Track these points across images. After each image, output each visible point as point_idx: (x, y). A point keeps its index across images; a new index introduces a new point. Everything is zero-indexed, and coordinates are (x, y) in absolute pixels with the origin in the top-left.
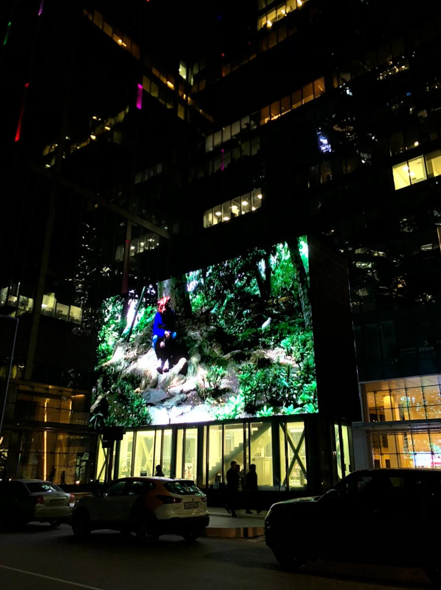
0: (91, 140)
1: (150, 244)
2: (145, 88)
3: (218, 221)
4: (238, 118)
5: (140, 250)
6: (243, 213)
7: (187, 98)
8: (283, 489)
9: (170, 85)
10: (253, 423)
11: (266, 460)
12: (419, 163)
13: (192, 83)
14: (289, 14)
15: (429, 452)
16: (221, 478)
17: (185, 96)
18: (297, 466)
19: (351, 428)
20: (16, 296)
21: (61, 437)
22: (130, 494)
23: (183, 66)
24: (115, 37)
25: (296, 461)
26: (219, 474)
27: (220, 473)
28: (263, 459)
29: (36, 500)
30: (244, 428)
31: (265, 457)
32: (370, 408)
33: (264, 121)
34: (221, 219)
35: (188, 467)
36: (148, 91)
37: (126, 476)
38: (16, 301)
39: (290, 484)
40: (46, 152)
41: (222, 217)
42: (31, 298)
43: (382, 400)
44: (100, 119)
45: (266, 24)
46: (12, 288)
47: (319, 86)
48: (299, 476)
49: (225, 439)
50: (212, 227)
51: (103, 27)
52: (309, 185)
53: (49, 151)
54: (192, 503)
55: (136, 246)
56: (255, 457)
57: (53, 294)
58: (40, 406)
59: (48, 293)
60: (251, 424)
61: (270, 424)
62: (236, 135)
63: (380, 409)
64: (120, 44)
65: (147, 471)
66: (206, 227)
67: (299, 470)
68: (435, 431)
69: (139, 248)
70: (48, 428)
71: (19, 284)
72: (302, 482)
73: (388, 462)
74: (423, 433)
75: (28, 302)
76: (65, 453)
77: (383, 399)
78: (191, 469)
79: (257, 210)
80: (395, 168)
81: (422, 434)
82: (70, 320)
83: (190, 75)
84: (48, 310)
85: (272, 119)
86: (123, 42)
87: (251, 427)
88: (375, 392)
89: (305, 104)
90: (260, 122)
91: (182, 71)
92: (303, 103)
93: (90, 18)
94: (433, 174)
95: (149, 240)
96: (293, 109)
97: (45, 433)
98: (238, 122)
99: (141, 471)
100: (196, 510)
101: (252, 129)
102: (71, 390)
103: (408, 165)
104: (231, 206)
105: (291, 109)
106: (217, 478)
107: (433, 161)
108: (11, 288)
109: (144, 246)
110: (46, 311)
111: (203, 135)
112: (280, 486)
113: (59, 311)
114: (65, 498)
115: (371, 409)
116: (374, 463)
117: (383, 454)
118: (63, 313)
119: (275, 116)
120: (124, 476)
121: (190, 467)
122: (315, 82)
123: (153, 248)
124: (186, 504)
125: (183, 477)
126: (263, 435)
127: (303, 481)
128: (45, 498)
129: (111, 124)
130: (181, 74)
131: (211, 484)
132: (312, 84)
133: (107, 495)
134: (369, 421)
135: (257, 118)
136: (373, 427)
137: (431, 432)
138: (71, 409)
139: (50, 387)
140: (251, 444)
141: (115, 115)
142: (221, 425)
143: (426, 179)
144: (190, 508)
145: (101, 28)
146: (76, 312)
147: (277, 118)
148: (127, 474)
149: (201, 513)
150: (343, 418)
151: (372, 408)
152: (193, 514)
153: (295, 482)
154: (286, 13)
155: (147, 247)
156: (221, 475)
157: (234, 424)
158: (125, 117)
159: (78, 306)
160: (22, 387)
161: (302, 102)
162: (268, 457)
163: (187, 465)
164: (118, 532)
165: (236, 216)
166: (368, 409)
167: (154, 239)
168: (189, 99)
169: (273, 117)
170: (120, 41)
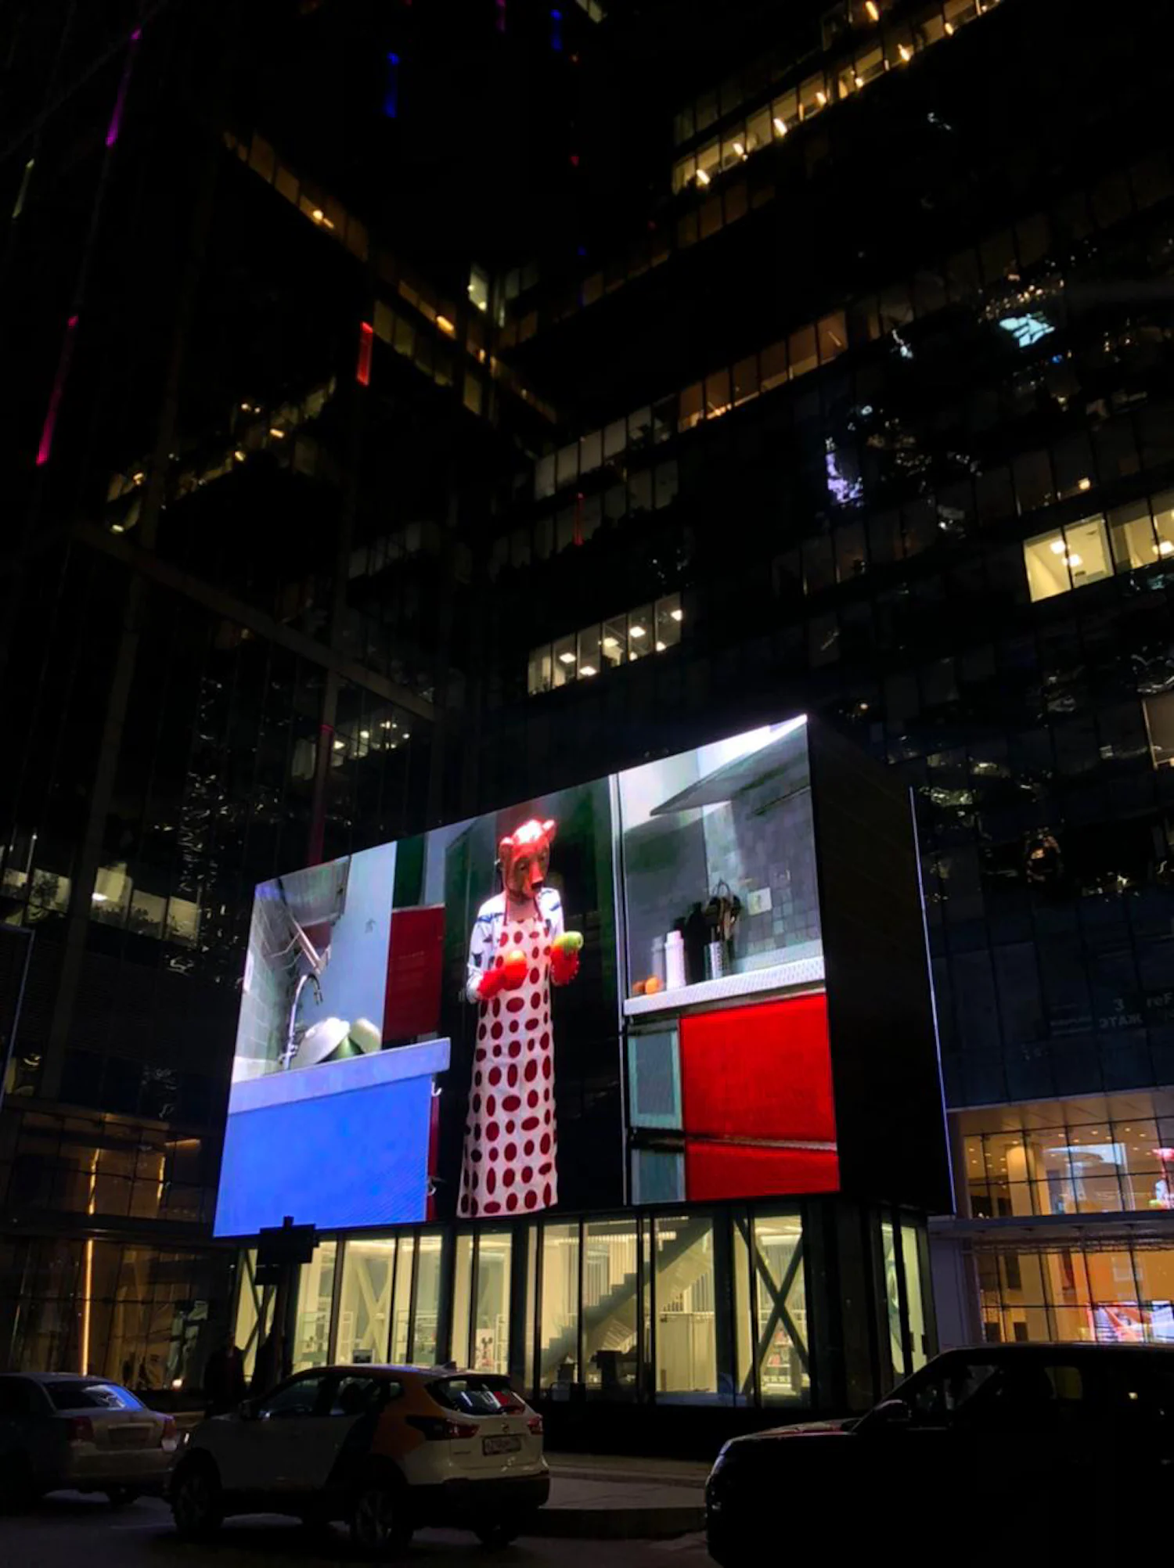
0: (235, 461)
1: (386, 736)
2: (379, 334)
3: (566, 678)
4: (621, 411)
5: (358, 750)
6: (633, 656)
7: (487, 358)
8: (742, 1401)
9: (445, 324)
10: (661, 1219)
11: (698, 1322)
12: (1092, 533)
13: (502, 323)
14: (753, 155)
15: (1133, 1303)
16: (576, 1372)
17: (482, 354)
18: (782, 1340)
19: (927, 1233)
20: (24, 871)
21: (132, 1256)
22: (333, 1412)
23: (480, 276)
24: (305, 205)
25: (780, 1324)
26: (569, 1361)
27: (571, 1357)
28: (690, 1318)
29: (73, 1429)
30: (640, 1233)
31: (695, 1313)
32: (971, 1180)
33: (690, 423)
34: (576, 672)
35: (483, 1341)
36: (387, 339)
37: (314, 1363)
38: (24, 885)
39: (763, 1389)
40: (115, 492)
41: (578, 664)
42: (65, 876)
43: (1003, 1159)
44: (258, 410)
45: (695, 178)
46: (14, 849)
47: (830, 334)
48: (787, 1366)
49: (586, 1262)
50: (552, 691)
51: (274, 179)
52: (805, 588)
53: (122, 490)
54: (503, 1439)
55: (346, 738)
56: (668, 1313)
57: (123, 866)
58: (80, 1171)
59: (109, 863)
60: (657, 1221)
61: (710, 1221)
62: (615, 457)
63: (996, 1184)
64: (317, 222)
65: (371, 1351)
66: (534, 693)
67: (786, 1349)
68: (1150, 1244)
69: (355, 744)
70: (97, 1230)
71: (35, 837)
72: (795, 1383)
73: (1020, 1328)
74: (1116, 1248)
75: (57, 887)
76: (143, 1303)
77: (1005, 1156)
78: (491, 1347)
79: (668, 649)
80: (1030, 545)
81: (1113, 1251)
82: (167, 935)
83: (496, 301)
84: (110, 910)
85: (710, 416)
86: (325, 216)
87: (657, 1229)
88: (985, 1136)
89: (795, 377)
90: (679, 424)
91: (476, 291)
92: (791, 376)
93: (243, 155)
94: (1129, 561)
95: (383, 725)
96: (763, 390)
97: (90, 1244)
98: (622, 422)
99: (354, 1352)
100: (513, 1459)
101: (657, 441)
102: (165, 1126)
103: (1065, 540)
104: (601, 639)
105: (759, 390)
106: (565, 1371)
107: (1127, 528)
108: (11, 848)
109: (369, 739)
110: (103, 912)
111: (530, 454)
112: (735, 1394)
113: (139, 910)
114: (151, 1425)
115: (975, 1183)
116: (984, 1332)
117: (1009, 1307)
118: (149, 918)
119: (718, 407)
120: (308, 1366)
121: (487, 1340)
122: (822, 325)
123: (393, 746)
124: (487, 1441)
125: (471, 1365)
126: (688, 1252)
127: (800, 1379)
128: (95, 1425)
129: (288, 422)
130: (473, 298)
131: (548, 1386)
132: (812, 329)
133: (268, 1415)
134: (970, 1216)
135: (672, 414)
136: (983, 1232)
137: (1138, 1247)
138: (161, 1178)
139: (109, 1117)
140: (658, 1276)
141: (298, 398)
142: (577, 1225)
143: (1112, 574)
144: (496, 1453)
145: (269, 180)
146: (184, 915)
147: (723, 415)
148: (316, 1360)
149: (526, 1468)
150: (905, 1206)
151: (978, 1179)
152: (505, 1469)
153: (774, 1383)
154: (745, 152)
155: (376, 742)
156: (576, 1361)
157: (611, 1223)
158: (325, 406)
159: (191, 898)
160: (30, 1119)
161: (788, 376)
162: (703, 1313)
163: (481, 1334)
164: (297, 1521)
165: (613, 665)
166: (967, 1183)
167: (395, 722)
168: (493, 361)
169: (712, 411)
170: (318, 215)
